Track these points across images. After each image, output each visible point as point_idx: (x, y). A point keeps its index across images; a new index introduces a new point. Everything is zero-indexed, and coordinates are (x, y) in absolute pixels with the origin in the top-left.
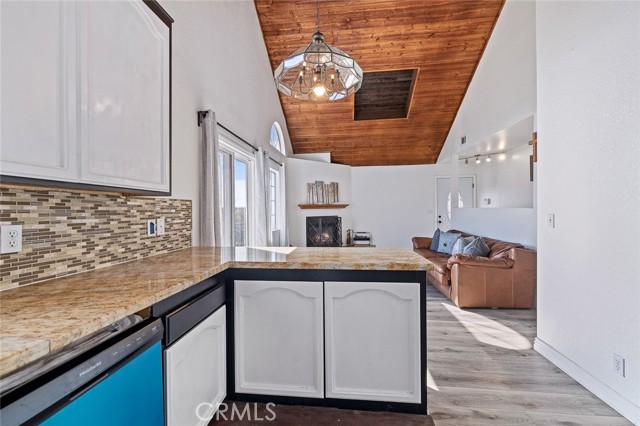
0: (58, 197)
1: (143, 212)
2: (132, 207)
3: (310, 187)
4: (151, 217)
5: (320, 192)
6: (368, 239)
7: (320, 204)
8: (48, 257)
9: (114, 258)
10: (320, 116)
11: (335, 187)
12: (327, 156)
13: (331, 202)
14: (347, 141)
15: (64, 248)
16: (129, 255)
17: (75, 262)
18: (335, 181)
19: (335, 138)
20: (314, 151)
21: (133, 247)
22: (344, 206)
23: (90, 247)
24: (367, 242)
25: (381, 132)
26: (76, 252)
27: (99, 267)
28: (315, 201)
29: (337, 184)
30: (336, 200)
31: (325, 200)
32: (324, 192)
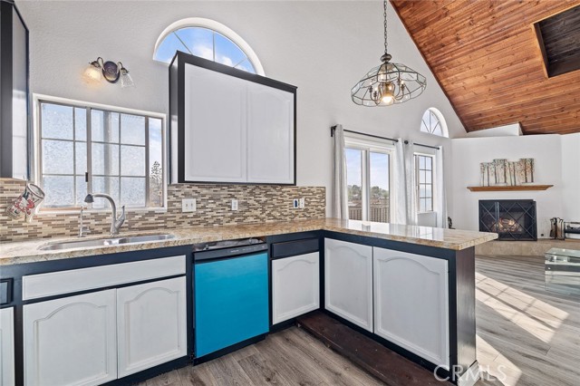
0: (251, 188)
1: (290, 195)
2: (284, 192)
3: (484, 167)
4: (295, 198)
5: (500, 172)
7: (502, 184)
8: (247, 214)
9: (275, 218)
10: (492, 87)
11: (528, 165)
12: (517, 126)
13: (520, 181)
15: (253, 210)
16: (283, 217)
17: (257, 217)
18: (527, 156)
19: (522, 105)
20: (495, 124)
21: (285, 214)
22: (544, 188)
23: (263, 211)
26: (258, 213)
27: (267, 221)
28: (492, 182)
29: (532, 160)
30: (529, 180)
31: (508, 181)
32: (508, 171)
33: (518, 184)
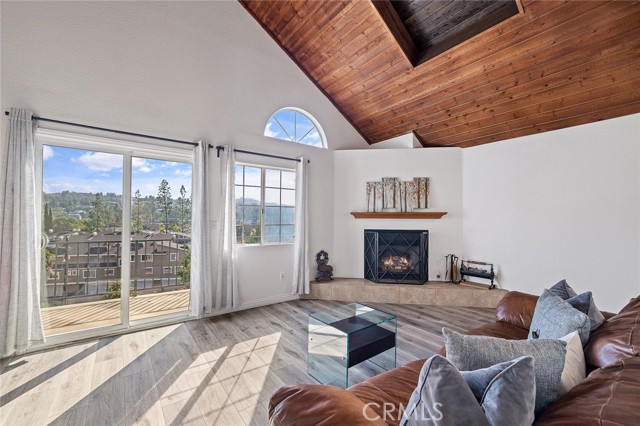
3: (371, 187)
5: (389, 194)
6: (491, 276)
7: (392, 211)
10: (364, 82)
11: (422, 186)
12: (408, 139)
13: (411, 207)
14: (424, 106)
18: (422, 175)
22: (438, 215)
24: (488, 282)
25: (477, 69)
28: (379, 208)
29: (427, 180)
30: (423, 205)
31: (398, 205)
32: (398, 193)
33: (409, 210)
